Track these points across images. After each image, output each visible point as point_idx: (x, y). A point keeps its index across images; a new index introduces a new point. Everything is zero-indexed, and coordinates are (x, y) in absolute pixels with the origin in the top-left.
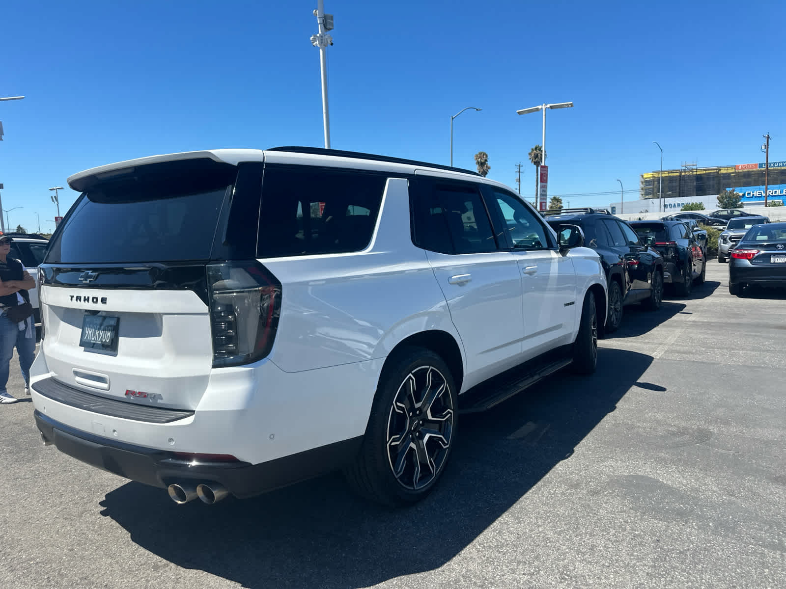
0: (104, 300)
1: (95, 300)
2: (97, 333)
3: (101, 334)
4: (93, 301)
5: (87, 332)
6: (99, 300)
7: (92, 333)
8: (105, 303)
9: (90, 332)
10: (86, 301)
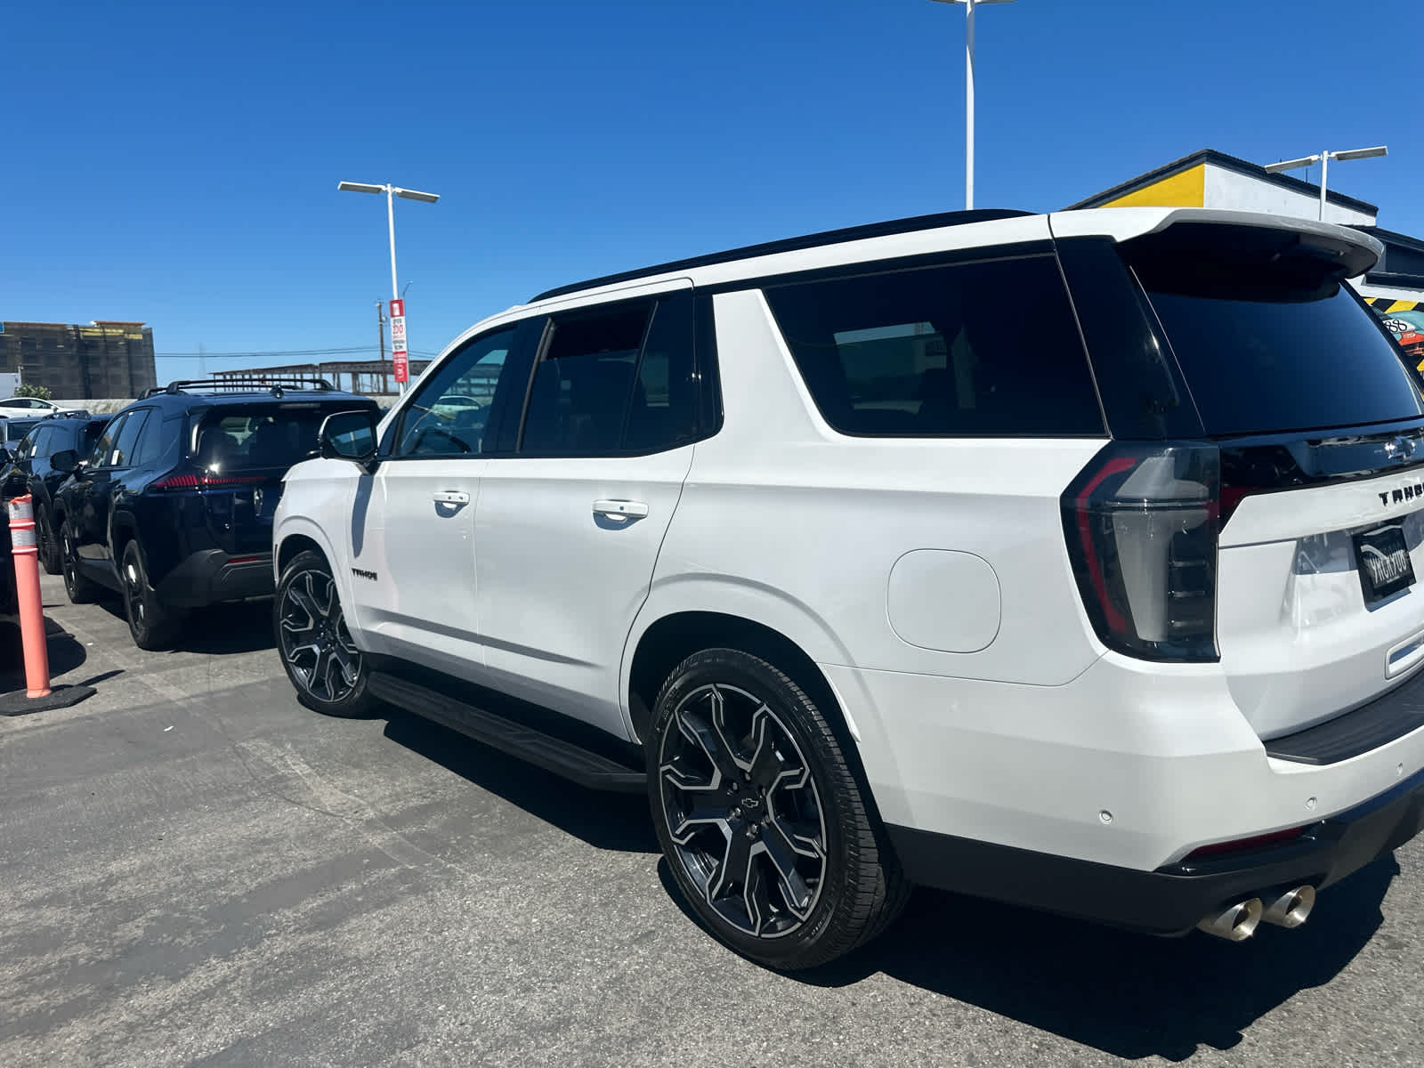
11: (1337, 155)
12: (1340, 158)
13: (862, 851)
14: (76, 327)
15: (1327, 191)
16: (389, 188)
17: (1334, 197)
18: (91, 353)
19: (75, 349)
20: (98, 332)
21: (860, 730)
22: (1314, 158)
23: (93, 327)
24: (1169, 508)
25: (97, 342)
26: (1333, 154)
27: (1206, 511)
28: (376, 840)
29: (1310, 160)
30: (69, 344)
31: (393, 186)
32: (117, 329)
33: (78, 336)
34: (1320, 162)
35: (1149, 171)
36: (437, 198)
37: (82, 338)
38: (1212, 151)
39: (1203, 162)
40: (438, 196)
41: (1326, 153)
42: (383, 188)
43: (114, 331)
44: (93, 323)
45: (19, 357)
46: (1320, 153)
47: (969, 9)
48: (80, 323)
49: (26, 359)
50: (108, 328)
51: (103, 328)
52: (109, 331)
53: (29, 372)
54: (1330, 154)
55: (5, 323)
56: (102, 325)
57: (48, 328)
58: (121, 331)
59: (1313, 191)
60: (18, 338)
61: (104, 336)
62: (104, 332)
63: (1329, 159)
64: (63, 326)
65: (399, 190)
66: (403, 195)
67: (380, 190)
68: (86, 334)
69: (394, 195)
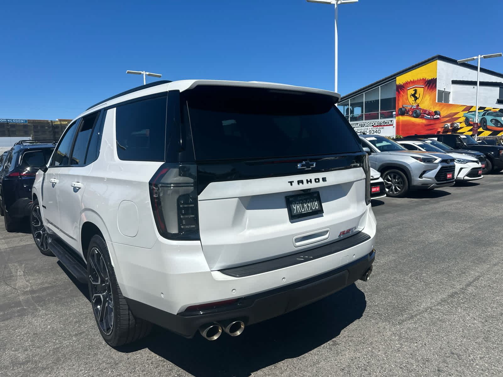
0: (324, 180)
1: (317, 180)
2: (305, 205)
3: (309, 205)
4: (316, 181)
5: (295, 208)
6: (321, 180)
7: (300, 207)
8: (326, 181)
9: (298, 207)
10: (309, 183)
11: (484, 56)
12: (485, 57)
13: (121, 306)
14: (51, 121)
15: (480, 68)
16: (144, 73)
17: (482, 70)
18: (56, 130)
19: (51, 129)
20: (59, 123)
21: (114, 265)
22: (475, 57)
23: (57, 121)
24: (182, 186)
25: (59, 126)
26: (482, 56)
27: (193, 188)
28: (21, 298)
29: (474, 58)
30: (49, 127)
31: (145, 72)
32: (65, 122)
33: (52, 124)
34: (477, 59)
35: (417, 63)
36: (161, 76)
37: (53, 125)
38: (440, 55)
39: (437, 60)
40: (161, 75)
41: (480, 56)
42: (142, 73)
43: (64, 122)
44: (57, 120)
45: (32, 131)
46: (477, 56)
47: (336, 6)
48: (53, 120)
49: (35, 132)
50: (62, 121)
51: (61, 121)
52: (62, 122)
53: (36, 136)
54: (481, 56)
55: (28, 120)
56: (60, 120)
57: (42, 122)
58: (67, 123)
59: (475, 68)
60: (32, 125)
61: (61, 124)
62: (61, 123)
63: (481, 58)
64: (47, 121)
65: (148, 73)
66: (149, 75)
67: (141, 73)
68: (55, 123)
69: (146, 75)
